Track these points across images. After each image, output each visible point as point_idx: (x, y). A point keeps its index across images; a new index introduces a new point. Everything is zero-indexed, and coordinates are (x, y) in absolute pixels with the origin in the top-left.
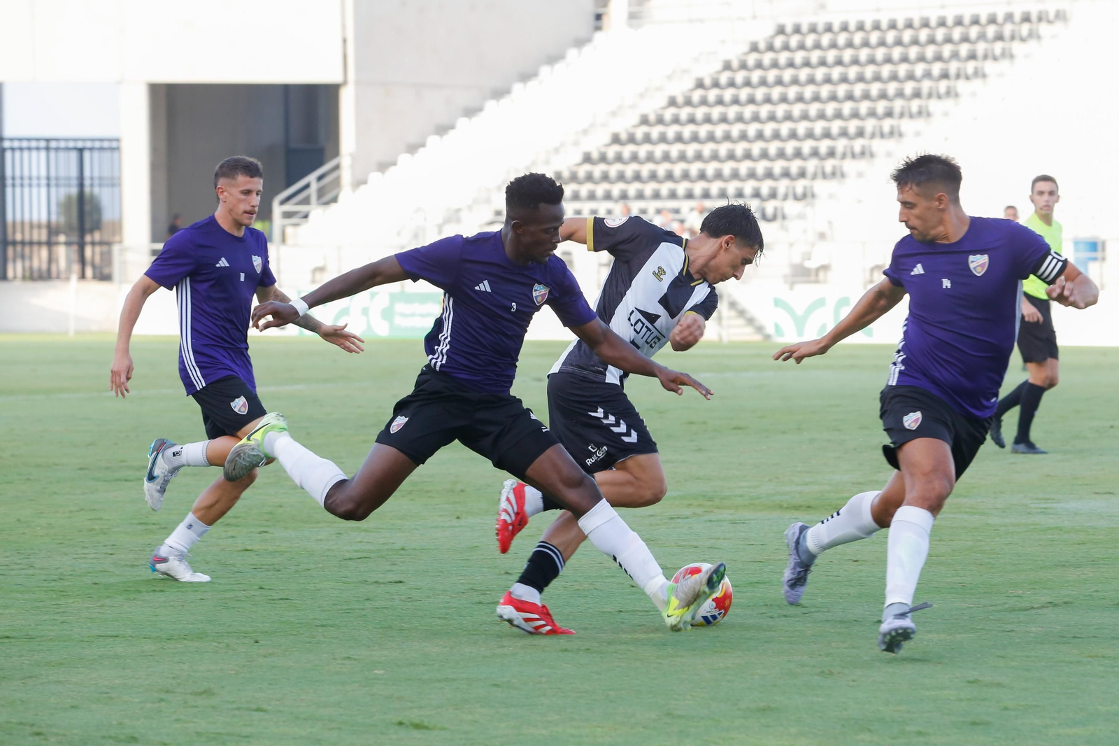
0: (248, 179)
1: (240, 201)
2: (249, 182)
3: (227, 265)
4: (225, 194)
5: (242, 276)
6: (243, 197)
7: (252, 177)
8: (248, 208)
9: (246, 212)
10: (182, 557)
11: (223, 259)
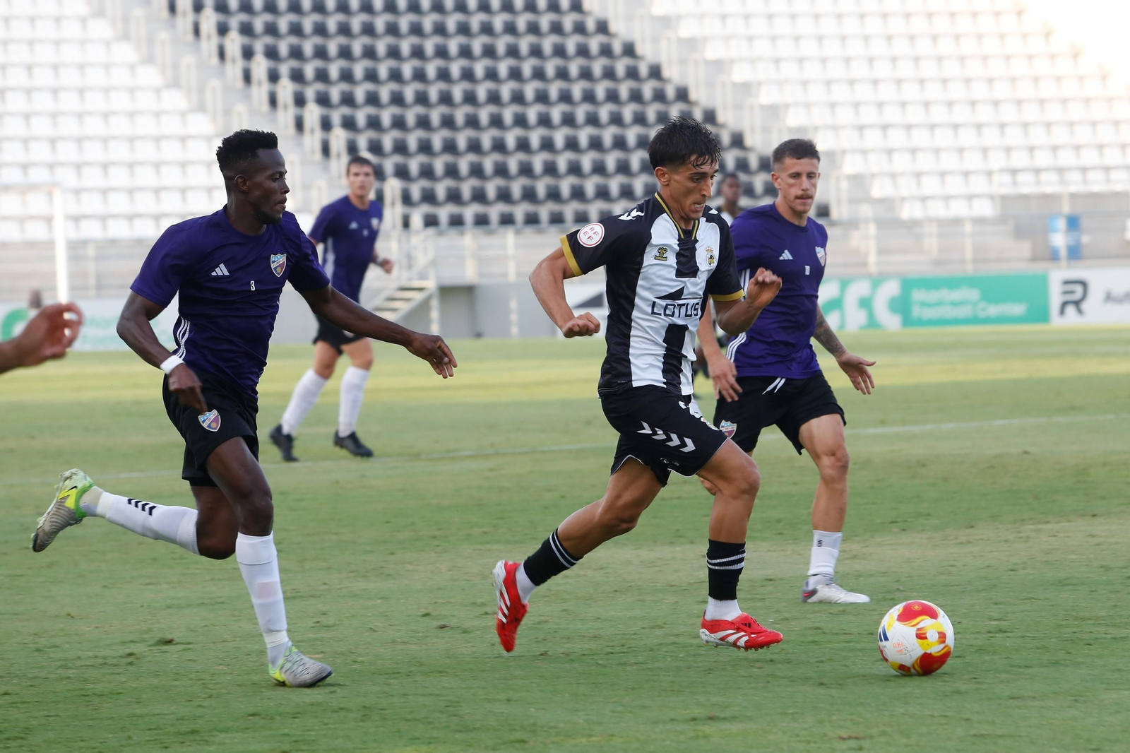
0: (795, 161)
1: (791, 186)
2: (796, 164)
3: (791, 258)
4: (779, 180)
5: (808, 268)
6: (792, 181)
7: (799, 159)
8: (800, 193)
9: (797, 197)
10: (831, 581)
11: (786, 251)
